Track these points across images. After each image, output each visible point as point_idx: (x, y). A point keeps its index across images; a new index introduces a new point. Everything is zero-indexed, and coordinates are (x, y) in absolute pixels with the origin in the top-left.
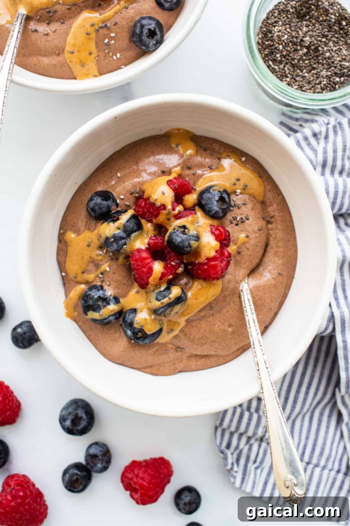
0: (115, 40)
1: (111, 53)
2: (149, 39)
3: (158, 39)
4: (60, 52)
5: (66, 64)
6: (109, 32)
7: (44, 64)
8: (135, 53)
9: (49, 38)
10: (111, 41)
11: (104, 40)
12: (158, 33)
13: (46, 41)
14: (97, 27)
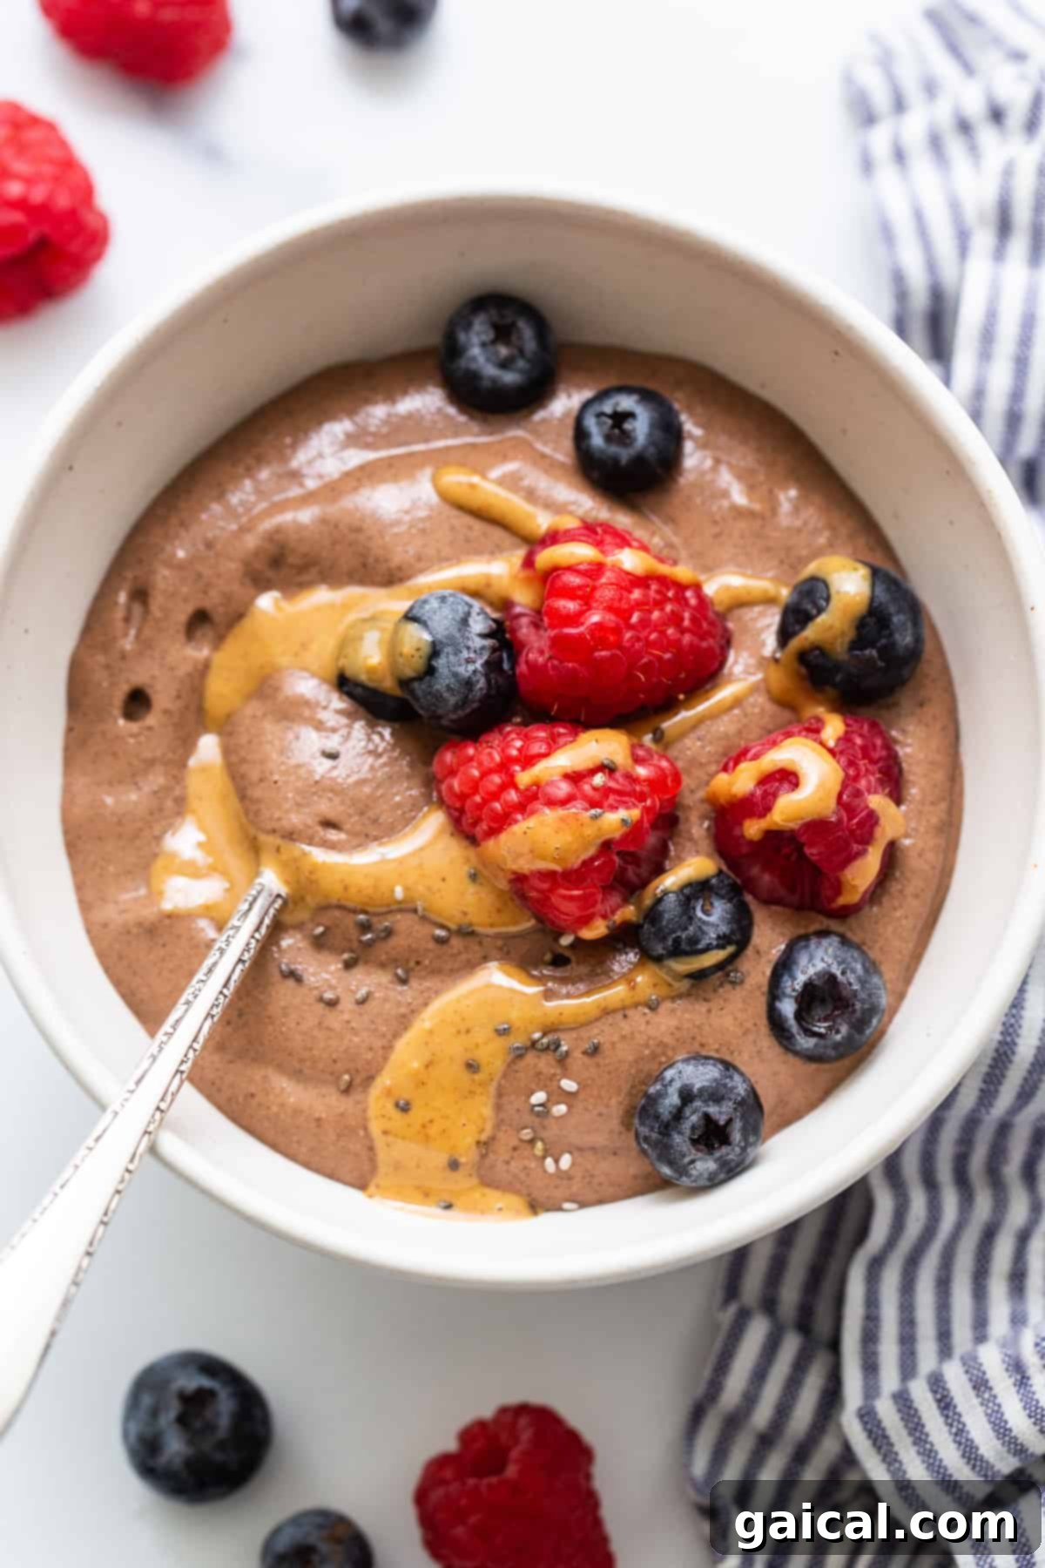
0: (570, 1107)
1: (539, 1145)
2: (698, 1150)
3: (731, 1157)
4: (358, 1080)
5: (362, 1133)
6: (559, 1071)
7: (282, 1105)
8: (632, 1171)
9: (334, 1020)
10: (558, 1103)
11: (532, 1093)
12: (736, 1136)
13: (320, 1024)
14: (518, 1041)
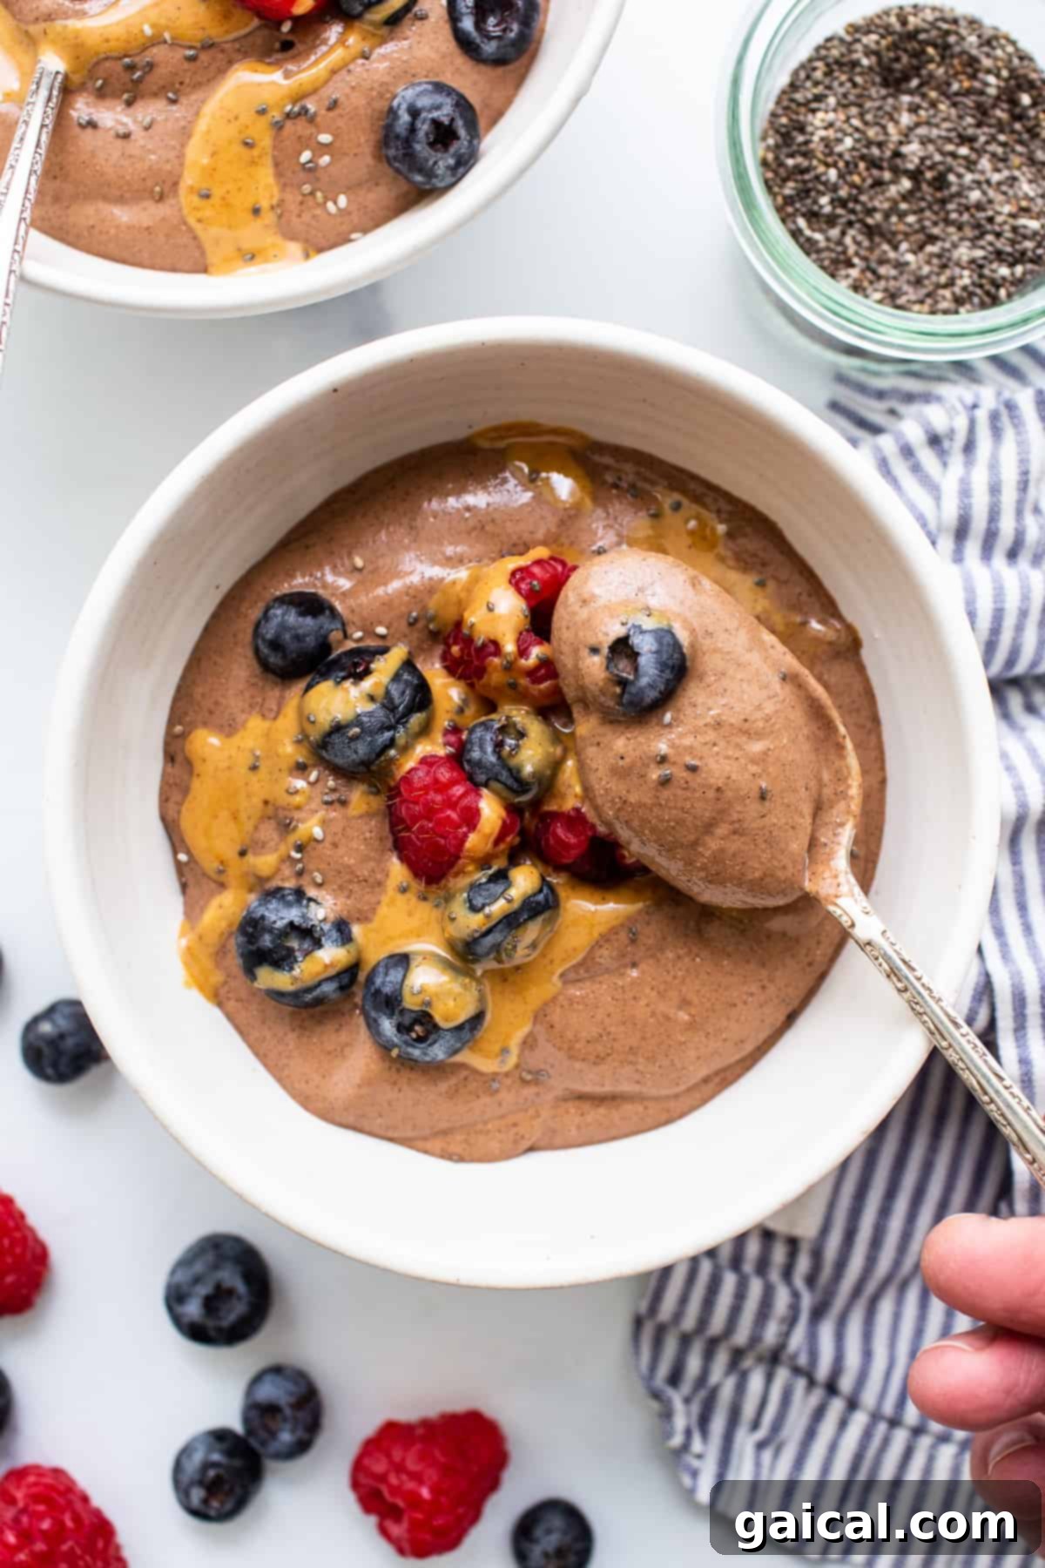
0: (332, 156)
1: (319, 195)
2: (436, 151)
3: (463, 151)
4: (166, 189)
5: (184, 228)
6: (313, 130)
7: (118, 227)
8: (393, 194)
9: (133, 148)
10: (321, 156)
11: (300, 154)
12: (462, 132)
13: (123, 154)
14: (276, 115)
